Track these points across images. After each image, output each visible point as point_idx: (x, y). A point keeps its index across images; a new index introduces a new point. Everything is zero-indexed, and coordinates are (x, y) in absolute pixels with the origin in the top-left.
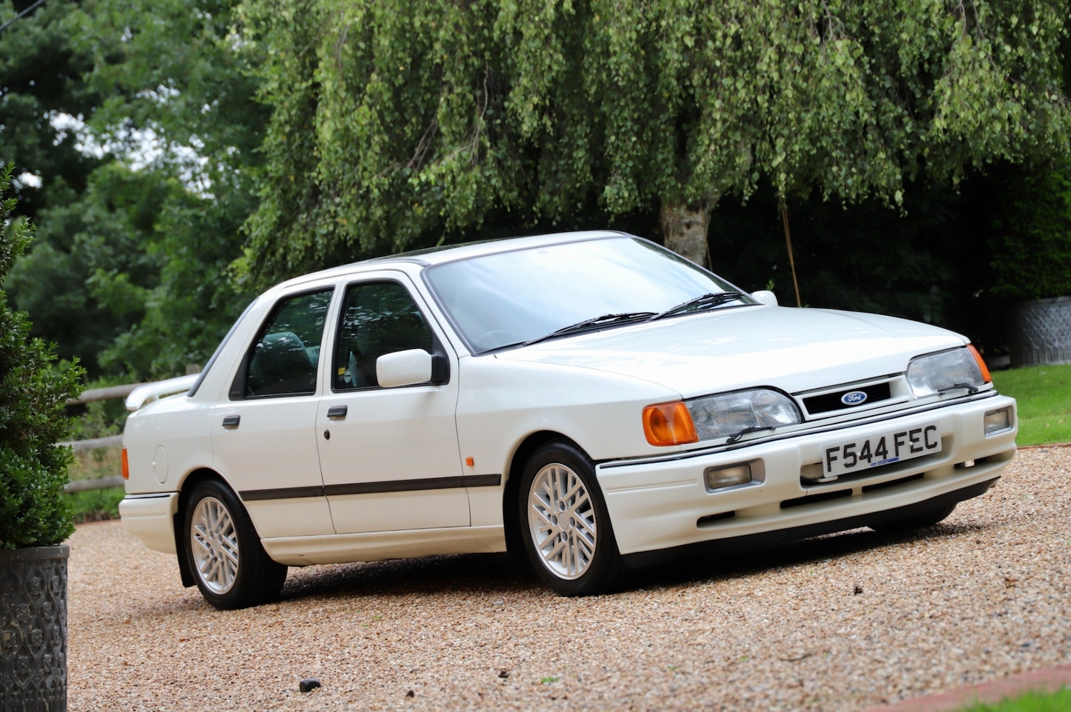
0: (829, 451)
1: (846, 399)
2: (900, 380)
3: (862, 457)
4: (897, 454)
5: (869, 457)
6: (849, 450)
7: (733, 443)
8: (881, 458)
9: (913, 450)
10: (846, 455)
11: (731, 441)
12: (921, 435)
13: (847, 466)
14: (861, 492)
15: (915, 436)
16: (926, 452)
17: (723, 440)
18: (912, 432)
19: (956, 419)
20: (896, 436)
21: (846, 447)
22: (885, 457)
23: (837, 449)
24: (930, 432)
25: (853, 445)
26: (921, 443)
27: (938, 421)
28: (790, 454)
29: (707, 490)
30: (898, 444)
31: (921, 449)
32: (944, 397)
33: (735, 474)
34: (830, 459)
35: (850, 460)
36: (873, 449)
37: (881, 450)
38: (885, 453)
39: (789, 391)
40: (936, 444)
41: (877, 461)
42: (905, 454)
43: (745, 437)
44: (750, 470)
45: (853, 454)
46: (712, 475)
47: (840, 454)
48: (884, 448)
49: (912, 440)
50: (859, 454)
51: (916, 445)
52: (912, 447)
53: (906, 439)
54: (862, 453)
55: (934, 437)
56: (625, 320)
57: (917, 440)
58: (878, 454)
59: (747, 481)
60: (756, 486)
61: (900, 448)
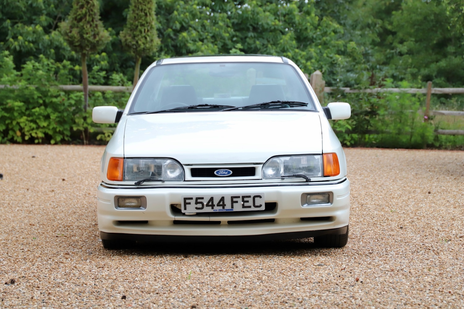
0: (185, 199)
1: (217, 173)
2: (258, 167)
3: (207, 205)
4: (232, 207)
5: (213, 206)
6: (199, 201)
7: (138, 185)
8: (221, 208)
9: (244, 206)
10: (197, 203)
11: (136, 184)
12: (251, 200)
13: (197, 208)
14: (227, 224)
15: (246, 199)
16: (253, 209)
17: (133, 183)
18: (243, 197)
19: (279, 193)
20: (232, 198)
21: (197, 199)
22: (223, 208)
23: (191, 199)
24: (256, 199)
25: (202, 198)
26: (251, 203)
27: (263, 193)
28: (162, 197)
29: (116, 208)
30: (233, 202)
31: (250, 207)
32: (285, 181)
33: (134, 203)
34: (185, 204)
35: (200, 206)
36: (216, 202)
37: (221, 203)
38: (224, 205)
39: (182, 163)
40: (261, 206)
41: (217, 209)
42: (238, 207)
43: (145, 183)
44: (141, 202)
45: (202, 203)
46: (120, 200)
47: (193, 202)
48: (223, 202)
49: (243, 201)
50: (205, 204)
51: (246, 204)
52: (243, 205)
53: (240, 200)
54: (209, 202)
55: (258, 201)
57: (248, 202)
58: (218, 205)
59: (138, 207)
60: (142, 210)
61: (234, 204)
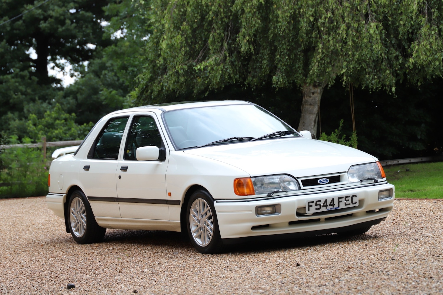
0: (309, 203)
1: (320, 181)
2: (344, 175)
3: (323, 206)
4: (339, 206)
5: (326, 206)
6: (318, 203)
7: (269, 197)
8: (331, 207)
9: (346, 204)
10: (316, 205)
11: (268, 196)
12: (350, 199)
13: (316, 209)
14: (324, 220)
15: (347, 199)
16: (352, 205)
17: (265, 195)
18: (346, 197)
19: (366, 193)
20: (339, 198)
21: (317, 202)
22: (333, 207)
23: (313, 202)
24: (353, 197)
25: (320, 201)
26: (350, 202)
27: (358, 193)
28: (293, 203)
29: (256, 215)
30: (339, 202)
31: (349, 204)
32: (363, 183)
33: (269, 210)
34: (309, 206)
35: (318, 207)
36: (328, 203)
37: (332, 204)
38: (333, 205)
39: (296, 177)
40: (356, 202)
41: (330, 208)
42: (342, 206)
43: (274, 194)
44: (275, 209)
45: (320, 205)
46: (259, 209)
47: (314, 204)
48: (333, 203)
49: (345, 200)
50: (322, 205)
51: (348, 203)
52: (345, 203)
53: (343, 200)
54: (324, 204)
55: (355, 200)
56: (241, 140)
57: (348, 200)
58: (330, 205)
59: (273, 212)
60: (277, 215)
61: (340, 203)
